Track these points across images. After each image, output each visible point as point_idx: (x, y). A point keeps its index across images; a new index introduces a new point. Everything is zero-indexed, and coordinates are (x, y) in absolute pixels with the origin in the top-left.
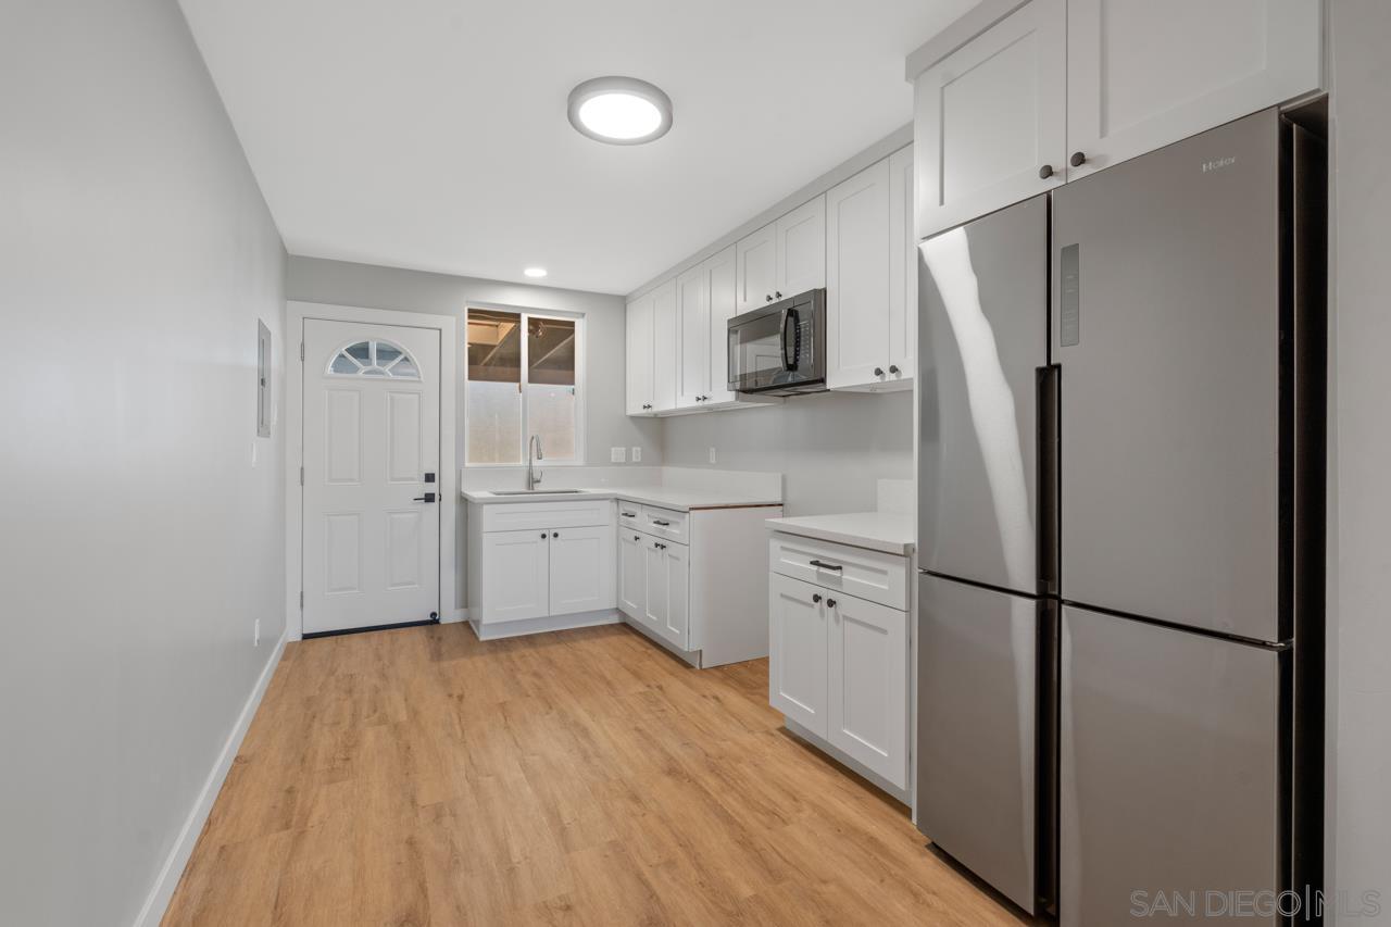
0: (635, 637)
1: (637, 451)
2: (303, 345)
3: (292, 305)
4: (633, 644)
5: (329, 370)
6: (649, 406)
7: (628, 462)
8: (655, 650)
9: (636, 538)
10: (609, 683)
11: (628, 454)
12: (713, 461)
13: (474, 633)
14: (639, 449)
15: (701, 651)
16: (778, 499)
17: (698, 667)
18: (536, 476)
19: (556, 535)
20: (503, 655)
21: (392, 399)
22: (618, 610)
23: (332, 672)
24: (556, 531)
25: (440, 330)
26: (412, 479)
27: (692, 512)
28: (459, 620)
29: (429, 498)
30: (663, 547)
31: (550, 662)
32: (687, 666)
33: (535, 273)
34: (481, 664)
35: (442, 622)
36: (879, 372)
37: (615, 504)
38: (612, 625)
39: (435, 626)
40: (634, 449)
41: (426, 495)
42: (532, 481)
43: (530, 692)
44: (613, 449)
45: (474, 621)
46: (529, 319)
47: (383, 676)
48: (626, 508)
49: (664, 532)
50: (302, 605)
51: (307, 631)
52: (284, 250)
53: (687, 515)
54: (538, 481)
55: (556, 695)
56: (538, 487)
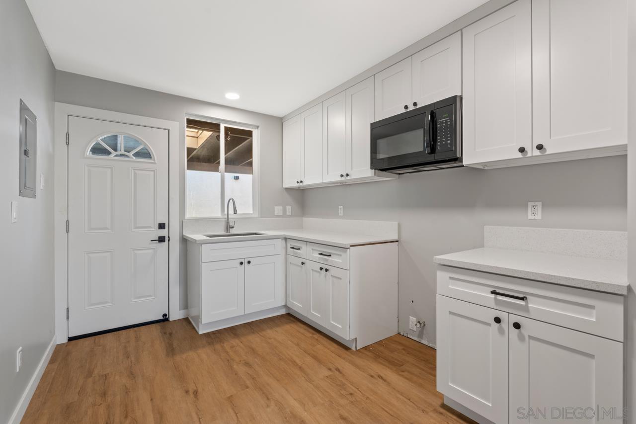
0: (302, 325)
1: (289, 209)
2: (68, 134)
3: (58, 105)
4: (302, 330)
5: (88, 152)
6: (301, 182)
7: (284, 215)
8: (318, 334)
9: (303, 263)
10: (300, 368)
11: (284, 210)
12: (341, 214)
13: (194, 328)
14: (290, 207)
15: (356, 339)
16: (395, 238)
17: (354, 349)
18: (231, 224)
19: (249, 262)
20: (218, 347)
21: (135, 174)
22: (285, 306)
23: (90, 374)
24: (249, 260)
25: (169, 130)
26: (150, 227)
27: (351, 248)
28: (181, 317)
29: (161, 239)
30: (327, 270)
31: (253, 351)
32: (347, 348)
33: (232, 97)
34: (204, 355)
35: (171, 319)
36: (522, 150)
37: (284, 241)
38: (282, 316)
39: (166, 322)
40: (287, 207)
41: (159, 237)
42: (228, 227)
43: (248, 383)
44: (275, 207)
45: (191, 317)
46: (225, 127)
47: (132, 375)
48: (293, 245)
49: (327, 260)
50: (68, 318)
51: (71, 335)
52: (52, 65)
53: (348, 250)
54: (233, 227)
55: (268, 384)
56: (233, 231)
